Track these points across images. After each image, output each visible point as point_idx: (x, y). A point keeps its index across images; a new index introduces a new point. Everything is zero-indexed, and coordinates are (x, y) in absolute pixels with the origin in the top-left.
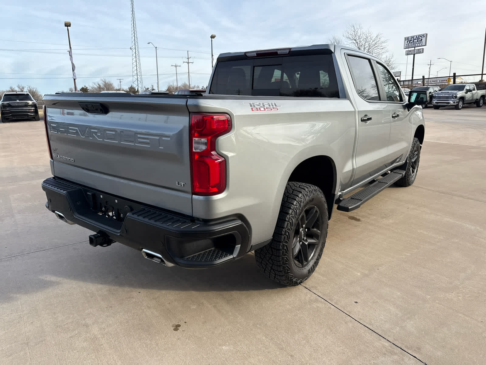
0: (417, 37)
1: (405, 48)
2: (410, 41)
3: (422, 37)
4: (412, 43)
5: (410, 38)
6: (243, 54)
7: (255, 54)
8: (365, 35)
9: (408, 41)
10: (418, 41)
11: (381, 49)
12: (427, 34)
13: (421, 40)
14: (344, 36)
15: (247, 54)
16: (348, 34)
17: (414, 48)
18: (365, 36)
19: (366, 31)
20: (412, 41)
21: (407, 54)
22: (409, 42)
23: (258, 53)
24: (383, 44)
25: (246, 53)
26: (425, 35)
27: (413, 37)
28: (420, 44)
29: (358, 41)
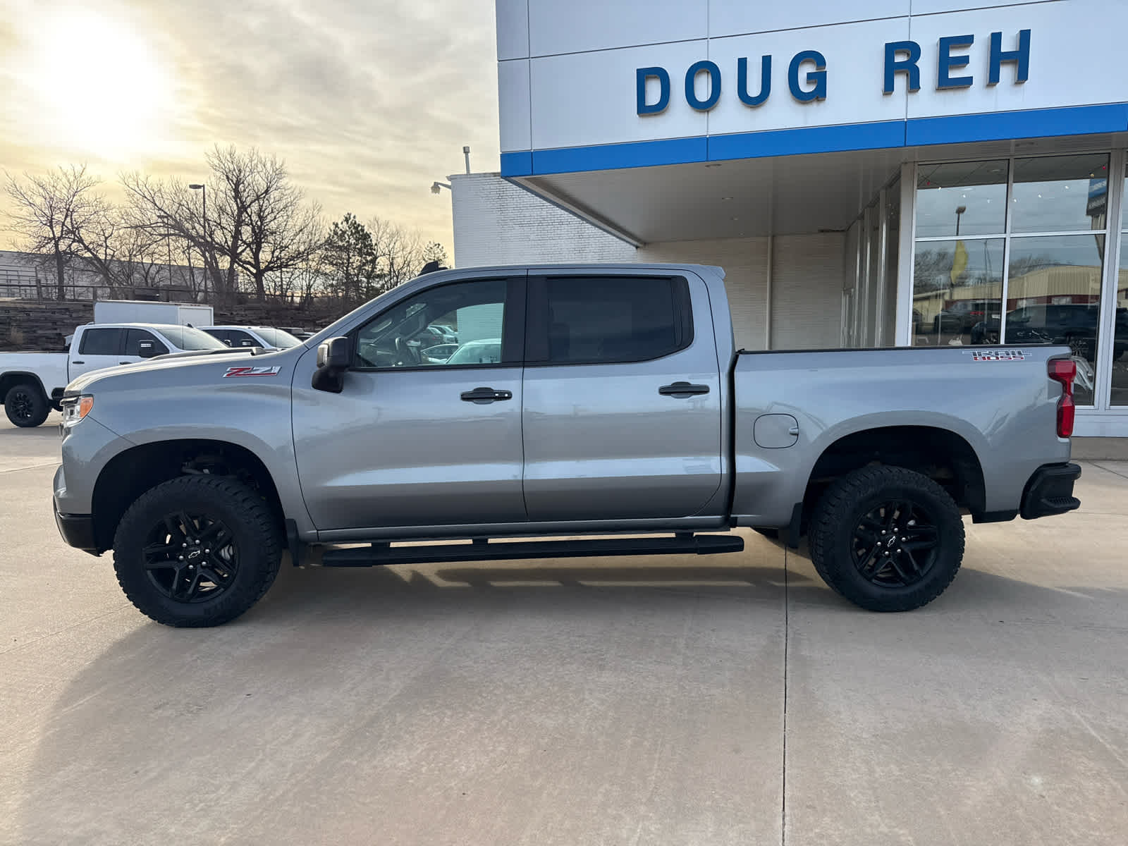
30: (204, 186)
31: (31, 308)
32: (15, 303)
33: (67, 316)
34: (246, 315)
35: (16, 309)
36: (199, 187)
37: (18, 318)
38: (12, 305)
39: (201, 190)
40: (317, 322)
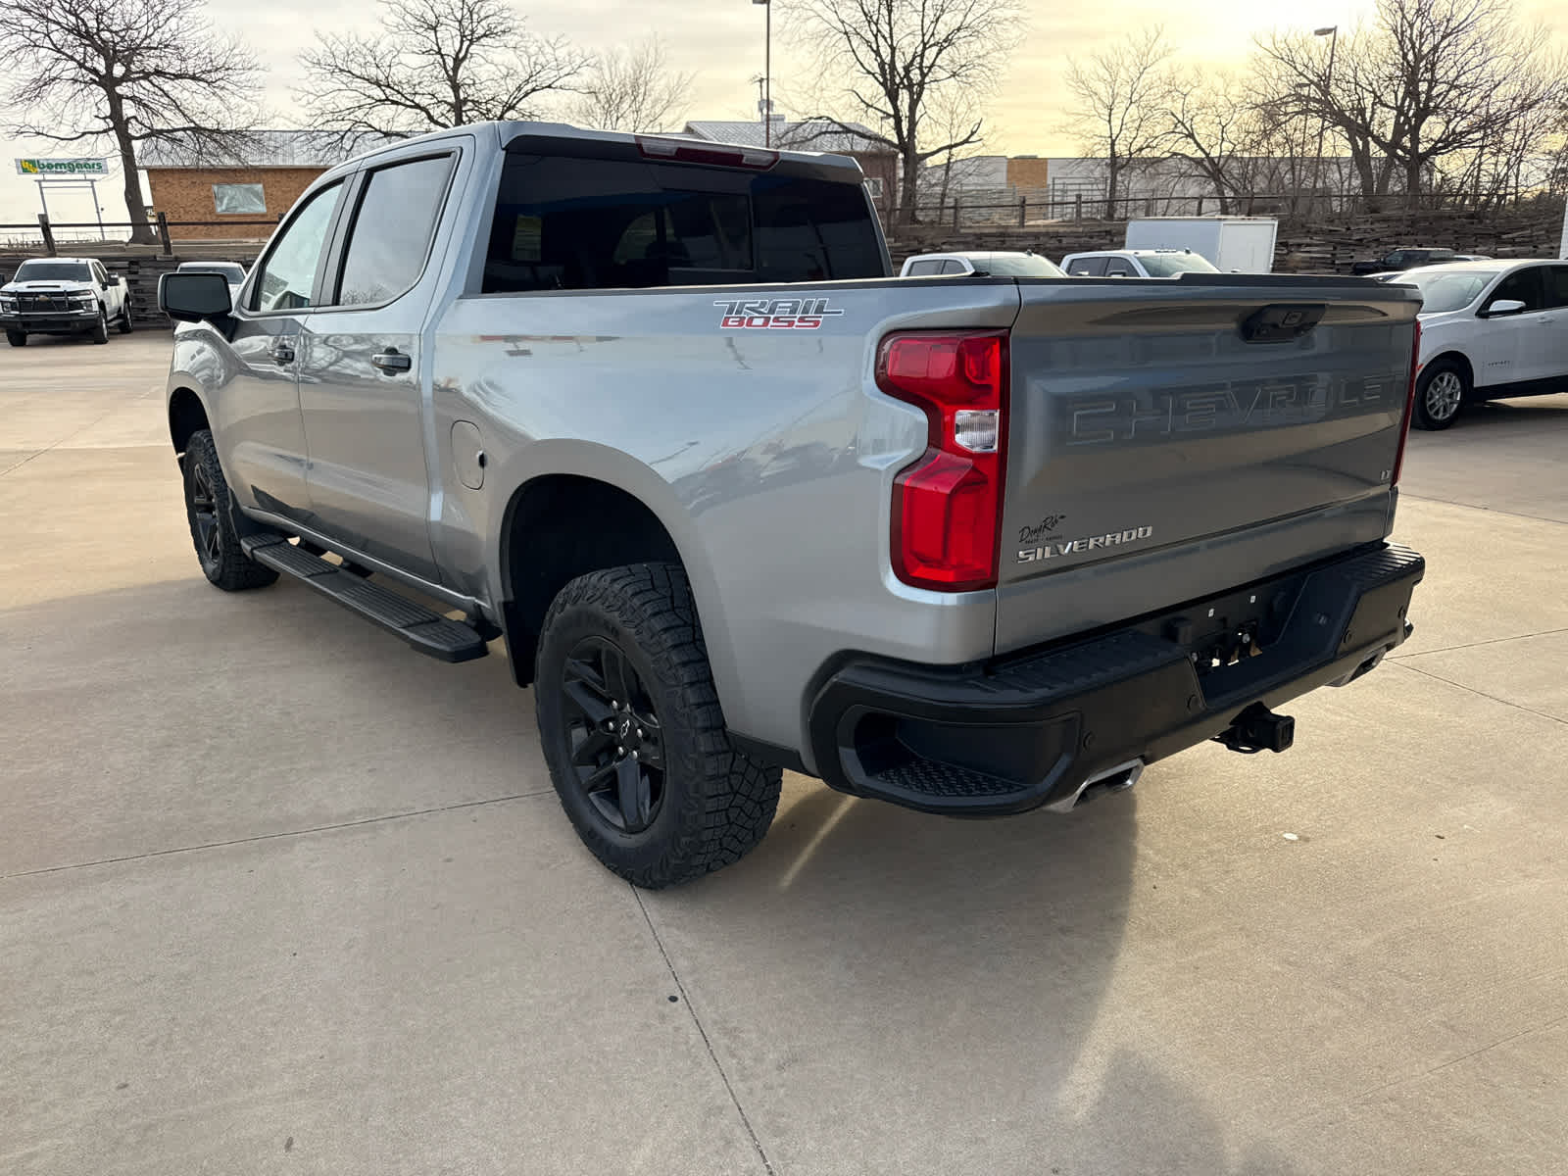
30: (1335, 29)
31: (1065, 232)
32: (1052, 226)
33: (1108, 242)
34: (1373, 230)
35: (1047, 234)
36: (1329, 31)
37: (1048, 245)
38: (1043, 230)
39: (1330, 36)
40: (1504, 237)
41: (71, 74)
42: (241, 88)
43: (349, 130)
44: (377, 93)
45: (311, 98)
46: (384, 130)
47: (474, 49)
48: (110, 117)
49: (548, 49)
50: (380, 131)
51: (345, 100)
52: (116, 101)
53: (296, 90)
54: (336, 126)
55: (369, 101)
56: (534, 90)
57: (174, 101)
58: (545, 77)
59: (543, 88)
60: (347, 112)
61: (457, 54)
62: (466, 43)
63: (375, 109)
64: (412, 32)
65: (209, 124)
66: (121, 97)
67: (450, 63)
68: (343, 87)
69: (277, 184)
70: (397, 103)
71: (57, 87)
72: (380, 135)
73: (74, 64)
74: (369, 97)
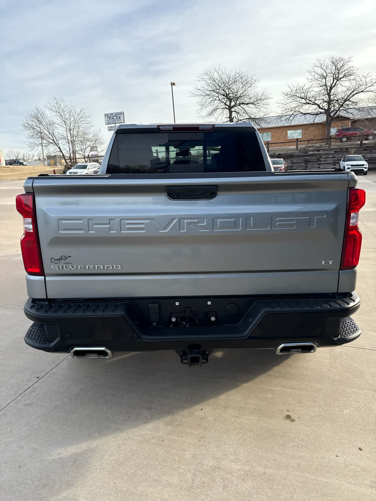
0: (115, 114)
1: (106, 124)
2: (110, 117)
3: (120, 114)
4: (112, 120)
5: (109, 115)
6: (156, 127)
7: (171, 128)
8: (68, 108)
9: (108, 118)
10: (117, 118)
11: (86, 124)
12: (123, 112)
13: (120, 117)
14: (46, 107)
15: (160, 127)
16: (51, 105)
17: (114, 125)
18: (69, 110)
19: (69, 105)
20: (112, 118)
21: (109, 130)
22: (110, 119)
23: (175, 126)
24: (88, 119)
25: (158, 126)
26: (122, 114)
27: (112, 114)
28: (120, 122)
29: (62, 114)
41: (222, 107)
42: (263, 105)
43: (293, 114)
44: (304, 101)
45: (283, 105)
46: (304, 113)
47: (338, 82)
48: (229, 117)
49: (364, 79)
50: (302, 113)
51: (294, 105)
52: (231, 112)
53: (279, 103)
54: (288, 113)
55: (301, 104)
56: (357, 93)
57: (245, 111)
58: (362, 88)
59: (360, 92)
60: (294, 108)
61: (331, 85)
62: (335, 81)
63: (303, 106)
64: (316, 80)
65: (253, 117)
66: (232, 112)
67: (329, 88)
68: (293, 101)
69: (275, 132)
70: (310, 104)
71: (218, 110)
72: (303, 114)
73: (223, 104)
74: (301, 103)
